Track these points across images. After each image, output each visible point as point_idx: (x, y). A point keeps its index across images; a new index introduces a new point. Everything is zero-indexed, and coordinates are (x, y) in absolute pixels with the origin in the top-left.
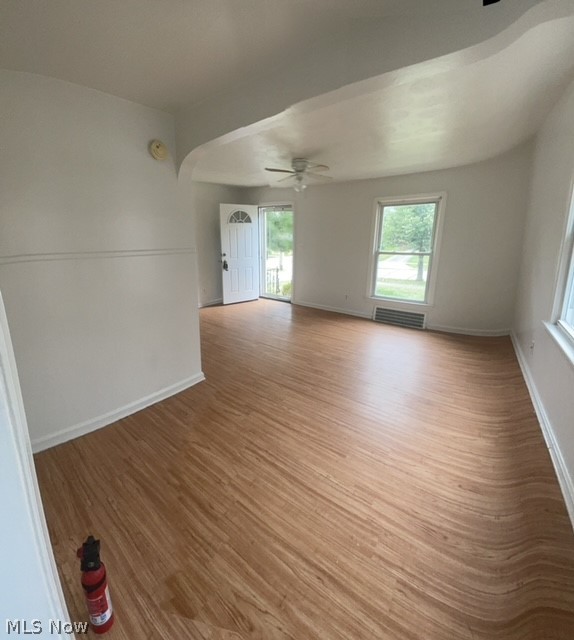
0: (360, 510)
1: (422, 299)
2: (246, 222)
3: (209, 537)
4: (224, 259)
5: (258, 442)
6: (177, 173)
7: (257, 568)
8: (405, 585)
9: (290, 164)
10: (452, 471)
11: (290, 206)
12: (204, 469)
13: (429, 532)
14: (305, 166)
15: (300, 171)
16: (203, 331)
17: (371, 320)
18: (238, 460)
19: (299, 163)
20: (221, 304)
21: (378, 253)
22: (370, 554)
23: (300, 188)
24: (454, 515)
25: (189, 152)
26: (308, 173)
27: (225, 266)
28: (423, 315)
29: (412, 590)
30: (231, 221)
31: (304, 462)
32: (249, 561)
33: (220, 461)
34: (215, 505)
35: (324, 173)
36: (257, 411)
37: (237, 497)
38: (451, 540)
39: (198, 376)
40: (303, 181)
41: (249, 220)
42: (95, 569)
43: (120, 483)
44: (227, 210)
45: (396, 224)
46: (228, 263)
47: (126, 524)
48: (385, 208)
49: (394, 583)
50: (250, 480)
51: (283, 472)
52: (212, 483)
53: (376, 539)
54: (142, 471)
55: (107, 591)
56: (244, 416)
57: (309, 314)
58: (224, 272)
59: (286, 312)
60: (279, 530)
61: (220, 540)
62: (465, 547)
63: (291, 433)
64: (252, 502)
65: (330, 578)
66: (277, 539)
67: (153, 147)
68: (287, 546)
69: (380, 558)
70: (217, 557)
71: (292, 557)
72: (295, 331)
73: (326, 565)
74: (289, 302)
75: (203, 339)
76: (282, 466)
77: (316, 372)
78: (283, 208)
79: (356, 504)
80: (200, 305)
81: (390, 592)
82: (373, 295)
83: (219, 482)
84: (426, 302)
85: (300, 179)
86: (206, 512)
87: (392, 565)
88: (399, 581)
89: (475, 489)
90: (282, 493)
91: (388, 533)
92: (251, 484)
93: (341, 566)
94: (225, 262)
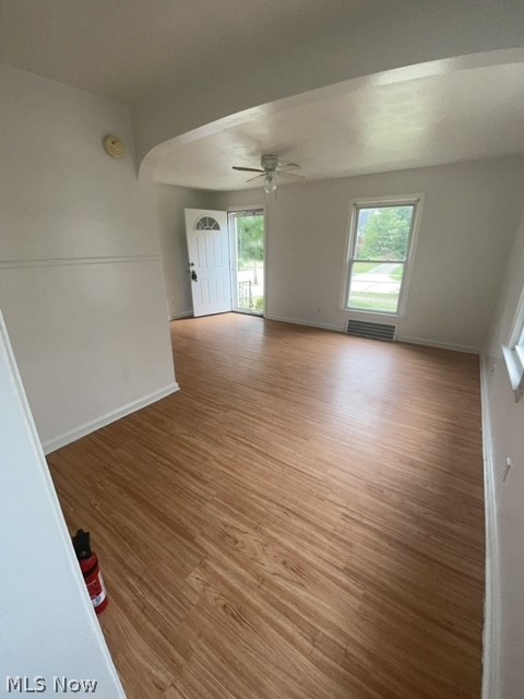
0: (318, 473)
1: (395, 311)
2: (214, 228)
3: (201, 493)
4: (192, 269)
5: (236, 431)
6: (137, 172)
7: (240, 510)
8: (347, 516)
9: (259, 162)
10: (394, 450)
11: (262, 210)
12: (193, 452)
13: (370, 488)
14: (275, 165)
15: (270, 170)
16: (174, 344)
17: (342, 333)
18: (220, 444)
19: (269, 159)
20: (192, 317)
21: (352, 261)
22: (323, 499)
23: (270, 189)
24: (391, 478)
25: (149, 150)
26: (278, 173)
27: (194, 277)
28: (394, 327)
29: (352, 519)
30: (198, 228)
31: (274, 443)
32: (233, 505)
33: (204, 445)
34: (204, 473)
35: (296, 172)
36: (235, 409)
37: (221, 468)
38: (386, 493)
39: (173, 387)
40: (273, 181)
41: (217, 227)
42: (87, 557)
43: (101, 488)
44: (193, 215)
45: (379, 230)
46: (197, 274)
47: (111, 521)
48: (361, 211)
49: (339, 515)
50: (230, 456)
51: (258, 451)
52: (200, 460)
53: (328, 491)
54: (122, 474)
55: (99, 575)
56: (222, 413)
57: (281, 327)
58: (193, 282)
59: (258, 326)
60: (255, 487)
61: (209, 494)
62: (395, 497)
63: (262, 423)
64: (233, 470)
65: (293, 513)
66: (253, 492)
67: (108, 142)
68: (261, 496)
69: (331, 502)
70: (209, 505)
71: (265, 502)
72: (267, 343)
73: (290, 506)
74: (261, 316)
75: (174, 351)
76: (257, 447)
77: (285, 378)
78: (254, 212)
79: (315, 471)
80: (169, 318)
81: (335, 519)
82: (346, 307)
83: (206, 459)
84: (397, 313)
85: (270, 179)
86: (197, 478)
87: (338, 505)
88: (344, 514)
89: (413, 464)
90: (256, 464)
91: (338, 487)
92: (231, 460)
93: (301, 506)
94: (194, 272)
